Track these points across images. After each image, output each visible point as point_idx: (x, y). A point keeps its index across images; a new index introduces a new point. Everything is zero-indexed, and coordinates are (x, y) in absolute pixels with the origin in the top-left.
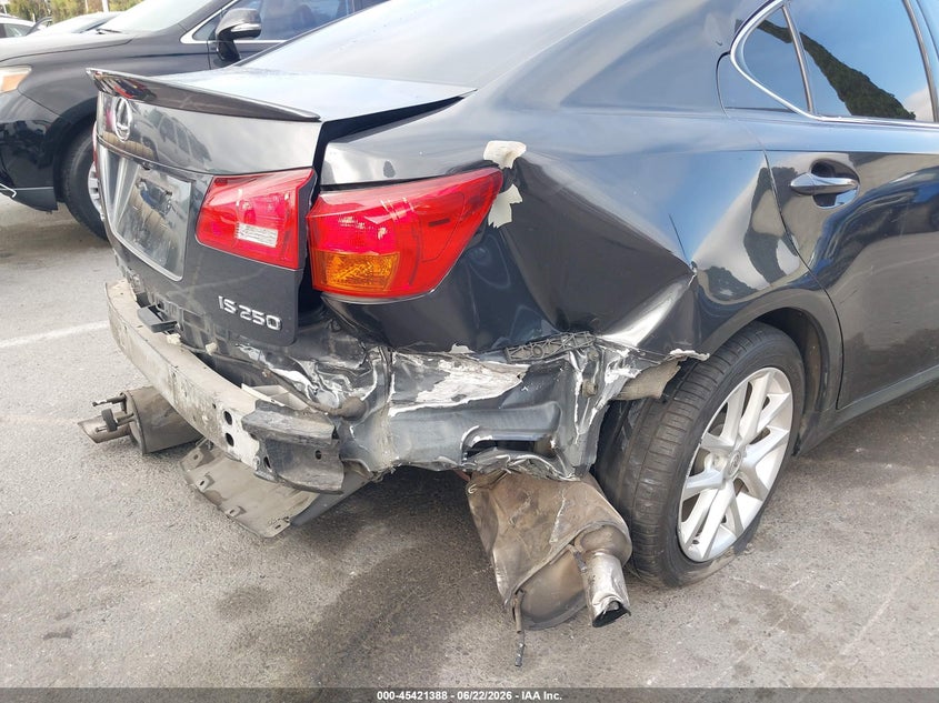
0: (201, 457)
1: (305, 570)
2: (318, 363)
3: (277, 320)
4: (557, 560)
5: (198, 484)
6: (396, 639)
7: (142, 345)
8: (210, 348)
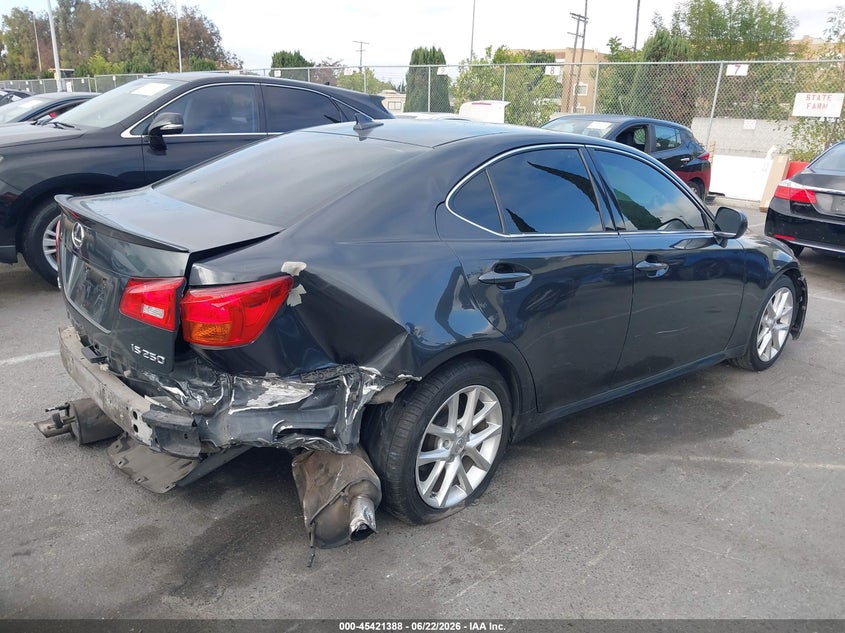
0: (121, 446)
1: (185, 516)
2: (189, 383)
3: (163, 358)
4: (335, 501)
5: (117, 463)
6: (238, 554)
7: (84, 371)
8: (126, 374)
